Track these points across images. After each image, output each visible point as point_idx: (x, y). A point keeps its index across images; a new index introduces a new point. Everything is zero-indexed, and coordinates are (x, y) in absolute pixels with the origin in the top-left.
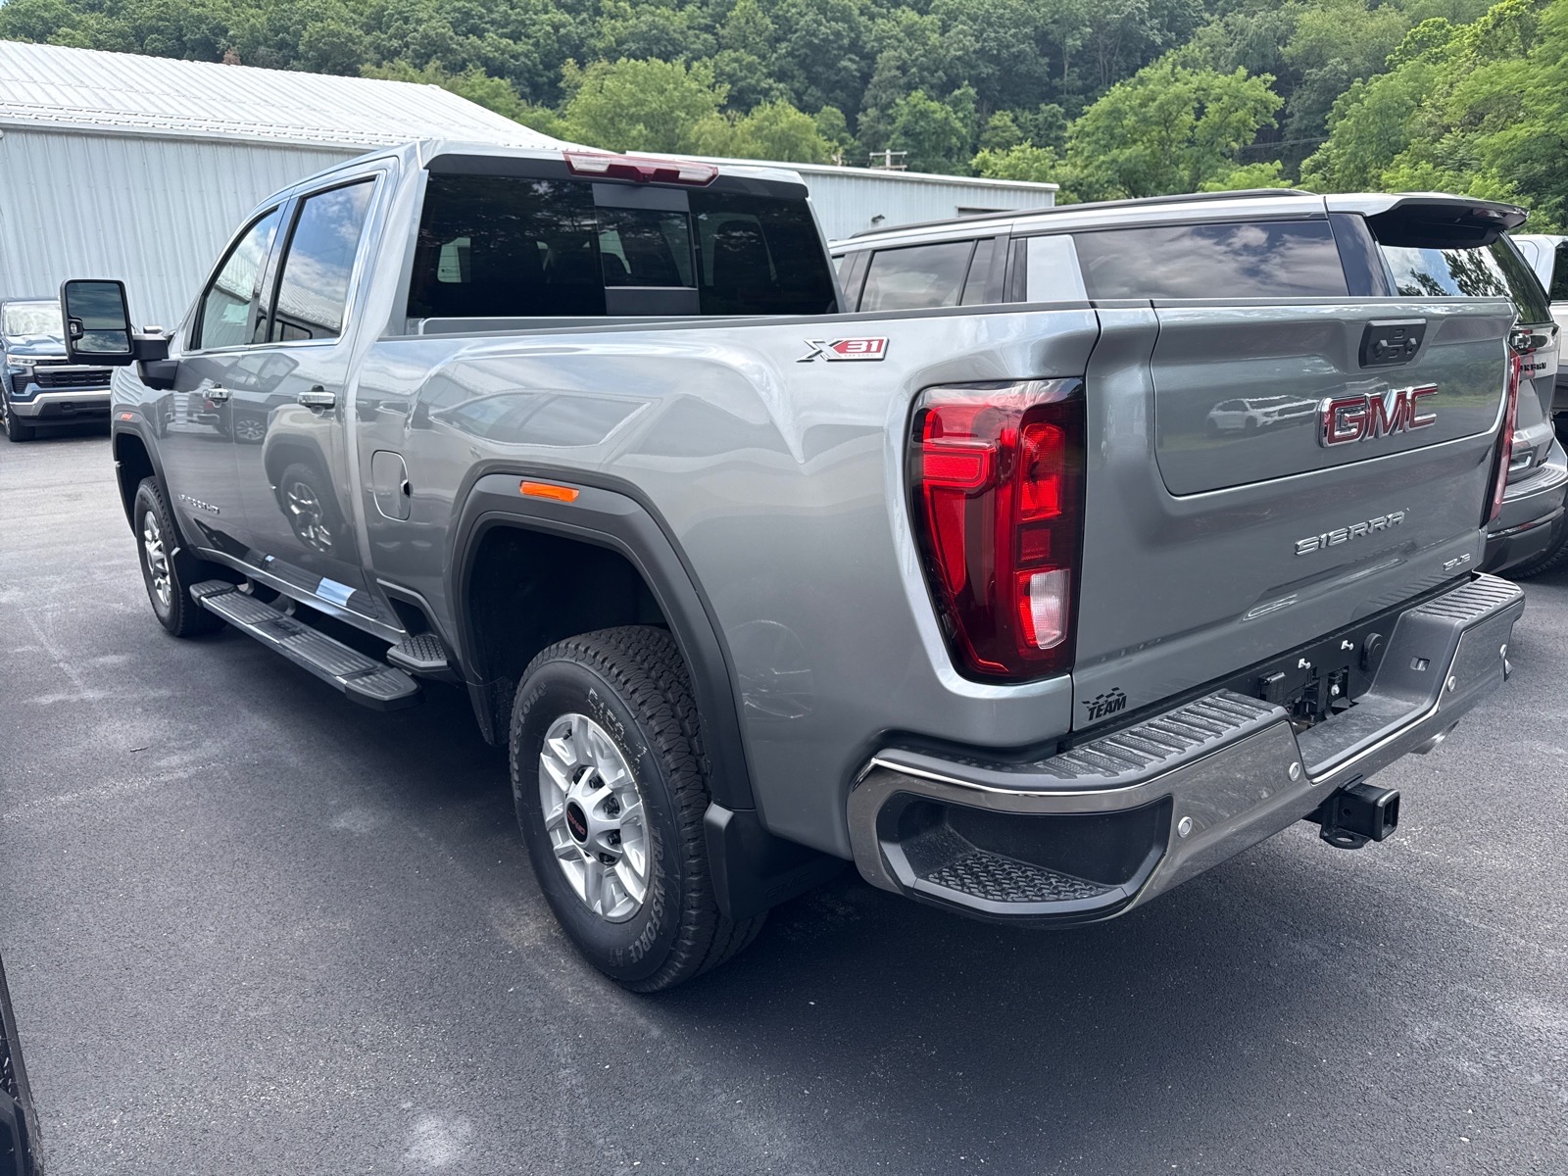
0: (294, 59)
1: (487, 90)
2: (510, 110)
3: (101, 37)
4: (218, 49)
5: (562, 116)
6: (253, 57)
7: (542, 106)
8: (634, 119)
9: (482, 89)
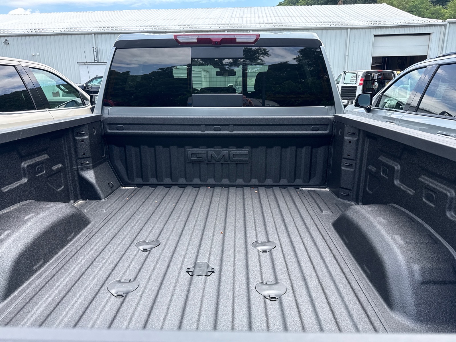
1: (419, 2)
2: (426, 8)
4: (337, 0)
5: (446, 8)
6: (347, 1)
7: (439, 5)
9: (417, 2)
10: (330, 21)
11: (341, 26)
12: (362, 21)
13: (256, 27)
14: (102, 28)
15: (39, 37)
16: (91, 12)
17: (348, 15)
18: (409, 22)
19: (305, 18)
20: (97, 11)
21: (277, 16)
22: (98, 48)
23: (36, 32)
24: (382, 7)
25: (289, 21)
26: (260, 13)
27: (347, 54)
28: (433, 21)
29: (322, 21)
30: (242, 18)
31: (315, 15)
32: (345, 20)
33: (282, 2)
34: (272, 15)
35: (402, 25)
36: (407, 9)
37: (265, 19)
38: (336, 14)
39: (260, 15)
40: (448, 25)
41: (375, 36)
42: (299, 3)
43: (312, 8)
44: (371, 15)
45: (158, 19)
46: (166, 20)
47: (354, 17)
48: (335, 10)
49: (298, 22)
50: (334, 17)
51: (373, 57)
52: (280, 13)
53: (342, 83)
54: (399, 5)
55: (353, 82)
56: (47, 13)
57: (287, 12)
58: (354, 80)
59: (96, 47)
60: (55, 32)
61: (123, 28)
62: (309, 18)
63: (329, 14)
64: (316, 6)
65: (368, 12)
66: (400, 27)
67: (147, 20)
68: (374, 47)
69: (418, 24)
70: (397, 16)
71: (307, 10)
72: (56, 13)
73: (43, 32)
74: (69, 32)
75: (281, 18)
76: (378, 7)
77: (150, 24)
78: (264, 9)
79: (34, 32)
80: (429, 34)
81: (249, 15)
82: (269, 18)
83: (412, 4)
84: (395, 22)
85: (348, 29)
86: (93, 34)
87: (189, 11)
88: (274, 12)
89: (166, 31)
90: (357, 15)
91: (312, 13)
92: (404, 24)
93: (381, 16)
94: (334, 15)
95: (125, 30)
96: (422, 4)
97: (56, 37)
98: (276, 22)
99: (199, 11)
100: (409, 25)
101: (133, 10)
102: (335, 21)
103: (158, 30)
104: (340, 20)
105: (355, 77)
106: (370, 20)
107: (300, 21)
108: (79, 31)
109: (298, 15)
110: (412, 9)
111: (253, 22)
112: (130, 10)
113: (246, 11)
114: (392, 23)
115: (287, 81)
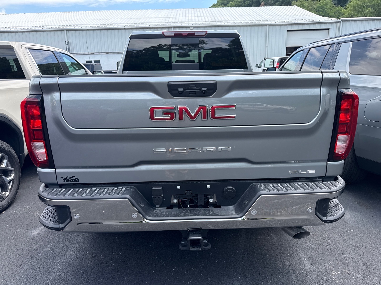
0: (277, 2)
1: (324, 4)
2: (330, 8)
3: (237, 3)
4: (260, 2)
5: (345, 8)
6: (267, 3)
7: (340, 6)
8: (368, 7)
9: (323, 4)
10: (253, 19)
11: (262, 23)
12: (278, 19)
13: (196, 24)
14: (72, 26)
15: (20, 33)
16: (60, 12)
17: (267, 14)
18: (313, 20)
19: (234, 17)
20: (65, 12)
21: (212, 15)
22: (69, 42)
23: (17, 29)
24: (293, 9)
25: (222, 20)
26: (199, 13)
27: (267, 45)
28: (331, 19)
29: (247, 19)
30: (185, 17)
31: (242, 15)
32: (265, 19)
33: (216, 4)
34: (208, 15)
35: (308, 22)
36: (315, 9)
37: (203, 18)
38: (258, 14)
39: (199, 15)
40: (342, 22)
41: (288, 31)
42: (229, 4)
43: (240, 9)
44: (285, 15)
45: (117, 18)
46: (124, 19)
47: (272, 16)
48: (257, 11)
49: (229, 20)
50: (256, 17)
51: (286, 47)
52: (215, 13)
53: (263, 67)
54: (309, 6)
55: (272, 66)
56: (23, 13)
57: (220, 12)
58: (272, 64)
59: (67, 41)
60: (33, 29)
61: (89, 25)
62: (237, 17)
63: (253, 14)
64: (242, 8)
65: (282, 13)
66: (306, 24)
67: (108, 19)
68: (287, 39)
69: (320, 22)
70: (304, 15)
71: (235, 10)
72: (30, 13)
73: (23, 29)
74: (45, 29)
75: (215, 17)
76: (290, 8)
77: (111, 22)
78: (202, 10)
79: (15, 29)
80: (328, 29)
81: (190, 15)
82: (206, 18)
83: (319, 5)
84: (302, 20)
85: (267, 26)
86: (65, 31)
87: (142, 12)
88: (210, 12)
89: (125, 28)
90: (274, 15)
91: (239, 13)
92: (309, 22)
93: (292, 15)
94: (257, 15)
95: (92, 27)
96: (326, 5)
97: (34, 33)
98: (211, 20)
99: (150, 11)
100: (313, 22)
101: (95, 11)
102: (257, 19)
103: (118, 27)
104: (261, 18)
105: (273, 62)
106: (284, 19)
107: (230, 20)
108: (54, 28)
109: (228, 15)
110: (319, 9)
111: (194, 20)
112: (93, 11)
113: (187, 12)
114: (300, 21)
115: (222, 59)
